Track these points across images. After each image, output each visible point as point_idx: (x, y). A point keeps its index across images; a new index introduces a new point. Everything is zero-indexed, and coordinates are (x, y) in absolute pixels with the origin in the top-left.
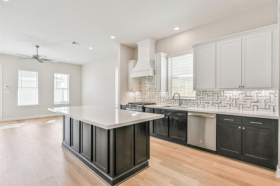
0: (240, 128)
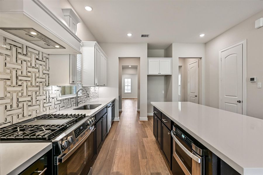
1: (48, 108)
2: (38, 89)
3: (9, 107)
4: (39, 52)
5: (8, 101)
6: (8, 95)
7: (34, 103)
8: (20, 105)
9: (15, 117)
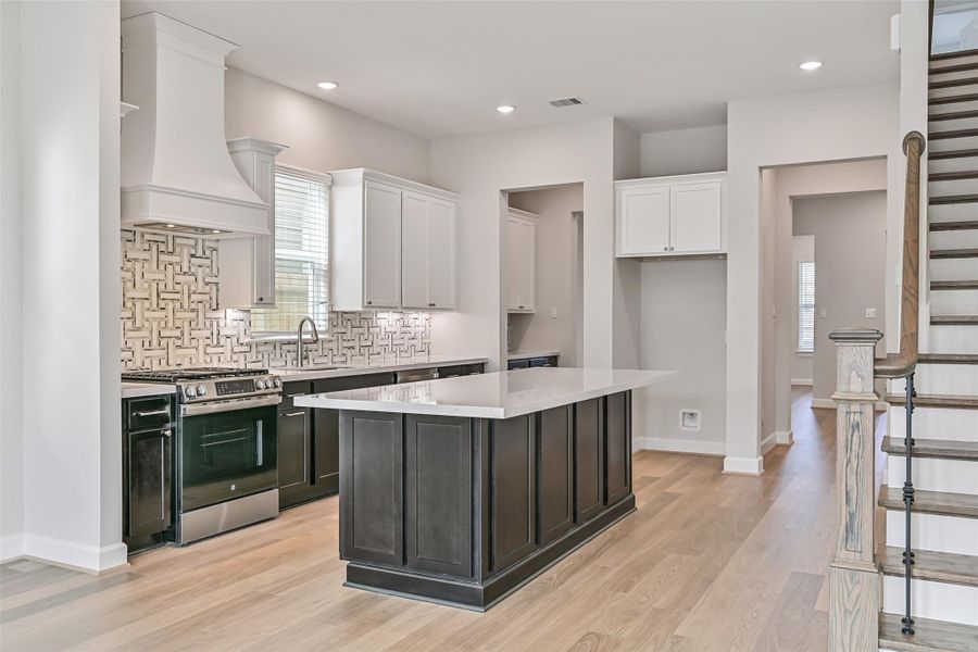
1: (215, 358)
2: (193, 315)
3: (146, 344)
4: (196, 240)
5: (147, 334)
6: (146, 324)
7: (186, 343)
8: (163, 342)
9: (156, 362)
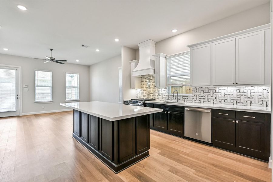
0: (234, 121)
